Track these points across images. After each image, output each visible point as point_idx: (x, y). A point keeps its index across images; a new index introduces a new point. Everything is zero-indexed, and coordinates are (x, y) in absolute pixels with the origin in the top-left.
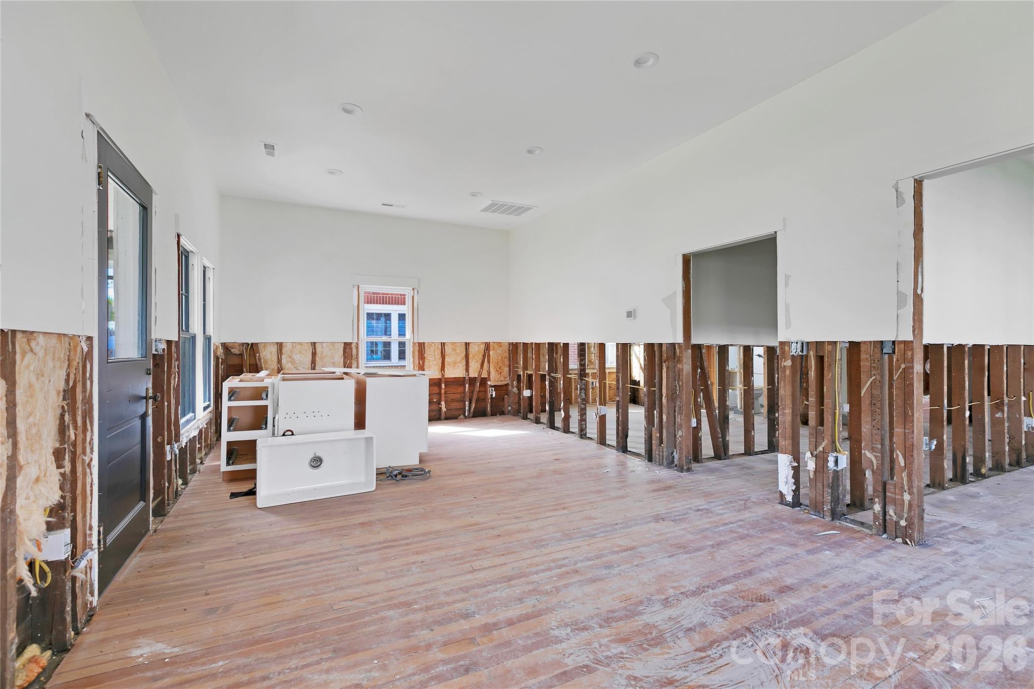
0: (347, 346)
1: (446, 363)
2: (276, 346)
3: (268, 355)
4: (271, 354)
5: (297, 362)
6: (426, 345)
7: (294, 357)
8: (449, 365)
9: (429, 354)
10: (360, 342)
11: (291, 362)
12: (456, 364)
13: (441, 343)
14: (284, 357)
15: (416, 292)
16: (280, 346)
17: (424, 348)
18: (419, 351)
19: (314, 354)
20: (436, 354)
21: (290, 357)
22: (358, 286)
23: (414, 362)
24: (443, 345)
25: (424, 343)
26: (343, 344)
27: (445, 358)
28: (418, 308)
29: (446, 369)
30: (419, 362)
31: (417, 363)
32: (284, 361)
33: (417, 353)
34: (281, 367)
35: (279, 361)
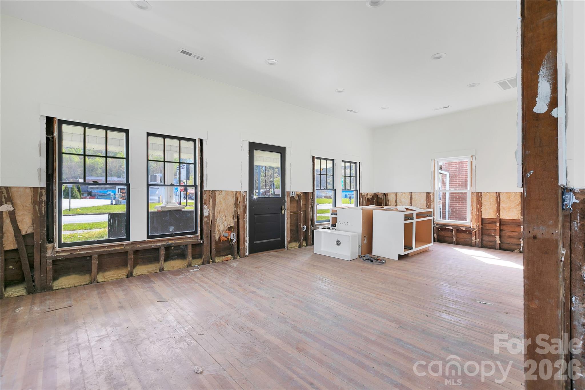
0: (428, 194)
1: (501, 207)
2: (394, 194)
3: (391, 198)
4: (392, 198)
5: (403, 202)
6: (482, 194)
7: (402, 200)
8: (504, 209)
9: (485, 201)
10: (435, 193)
11: (401, 202)
12: (510, 208)
13: (497, 193)
14: (397, 200)
15: (474, 158)
16: (396, 194)
17: (481, 196)
18: (477, 199)
19: (411, 198)
20: (491, 201)
21: (400, 200)
22: (434, 159)
23: (472, 206)
24: (498, 194)
25: (481, 193)
26: (426, 193)
27: (500, 204)
28: (475, 168)
29: (501, 212)
30: (477, 206)
31: (475, 206)
32: (398, 202)
33: (475, 200)
34: (396, 204)
35: (396, 202)
